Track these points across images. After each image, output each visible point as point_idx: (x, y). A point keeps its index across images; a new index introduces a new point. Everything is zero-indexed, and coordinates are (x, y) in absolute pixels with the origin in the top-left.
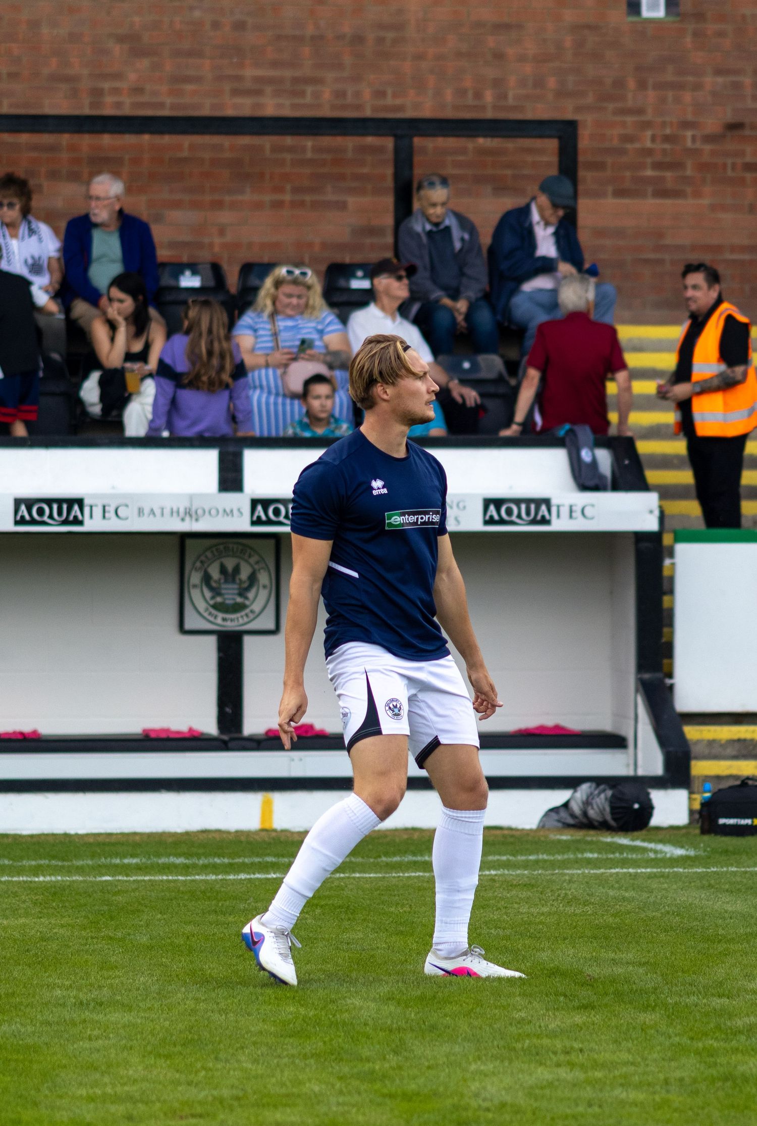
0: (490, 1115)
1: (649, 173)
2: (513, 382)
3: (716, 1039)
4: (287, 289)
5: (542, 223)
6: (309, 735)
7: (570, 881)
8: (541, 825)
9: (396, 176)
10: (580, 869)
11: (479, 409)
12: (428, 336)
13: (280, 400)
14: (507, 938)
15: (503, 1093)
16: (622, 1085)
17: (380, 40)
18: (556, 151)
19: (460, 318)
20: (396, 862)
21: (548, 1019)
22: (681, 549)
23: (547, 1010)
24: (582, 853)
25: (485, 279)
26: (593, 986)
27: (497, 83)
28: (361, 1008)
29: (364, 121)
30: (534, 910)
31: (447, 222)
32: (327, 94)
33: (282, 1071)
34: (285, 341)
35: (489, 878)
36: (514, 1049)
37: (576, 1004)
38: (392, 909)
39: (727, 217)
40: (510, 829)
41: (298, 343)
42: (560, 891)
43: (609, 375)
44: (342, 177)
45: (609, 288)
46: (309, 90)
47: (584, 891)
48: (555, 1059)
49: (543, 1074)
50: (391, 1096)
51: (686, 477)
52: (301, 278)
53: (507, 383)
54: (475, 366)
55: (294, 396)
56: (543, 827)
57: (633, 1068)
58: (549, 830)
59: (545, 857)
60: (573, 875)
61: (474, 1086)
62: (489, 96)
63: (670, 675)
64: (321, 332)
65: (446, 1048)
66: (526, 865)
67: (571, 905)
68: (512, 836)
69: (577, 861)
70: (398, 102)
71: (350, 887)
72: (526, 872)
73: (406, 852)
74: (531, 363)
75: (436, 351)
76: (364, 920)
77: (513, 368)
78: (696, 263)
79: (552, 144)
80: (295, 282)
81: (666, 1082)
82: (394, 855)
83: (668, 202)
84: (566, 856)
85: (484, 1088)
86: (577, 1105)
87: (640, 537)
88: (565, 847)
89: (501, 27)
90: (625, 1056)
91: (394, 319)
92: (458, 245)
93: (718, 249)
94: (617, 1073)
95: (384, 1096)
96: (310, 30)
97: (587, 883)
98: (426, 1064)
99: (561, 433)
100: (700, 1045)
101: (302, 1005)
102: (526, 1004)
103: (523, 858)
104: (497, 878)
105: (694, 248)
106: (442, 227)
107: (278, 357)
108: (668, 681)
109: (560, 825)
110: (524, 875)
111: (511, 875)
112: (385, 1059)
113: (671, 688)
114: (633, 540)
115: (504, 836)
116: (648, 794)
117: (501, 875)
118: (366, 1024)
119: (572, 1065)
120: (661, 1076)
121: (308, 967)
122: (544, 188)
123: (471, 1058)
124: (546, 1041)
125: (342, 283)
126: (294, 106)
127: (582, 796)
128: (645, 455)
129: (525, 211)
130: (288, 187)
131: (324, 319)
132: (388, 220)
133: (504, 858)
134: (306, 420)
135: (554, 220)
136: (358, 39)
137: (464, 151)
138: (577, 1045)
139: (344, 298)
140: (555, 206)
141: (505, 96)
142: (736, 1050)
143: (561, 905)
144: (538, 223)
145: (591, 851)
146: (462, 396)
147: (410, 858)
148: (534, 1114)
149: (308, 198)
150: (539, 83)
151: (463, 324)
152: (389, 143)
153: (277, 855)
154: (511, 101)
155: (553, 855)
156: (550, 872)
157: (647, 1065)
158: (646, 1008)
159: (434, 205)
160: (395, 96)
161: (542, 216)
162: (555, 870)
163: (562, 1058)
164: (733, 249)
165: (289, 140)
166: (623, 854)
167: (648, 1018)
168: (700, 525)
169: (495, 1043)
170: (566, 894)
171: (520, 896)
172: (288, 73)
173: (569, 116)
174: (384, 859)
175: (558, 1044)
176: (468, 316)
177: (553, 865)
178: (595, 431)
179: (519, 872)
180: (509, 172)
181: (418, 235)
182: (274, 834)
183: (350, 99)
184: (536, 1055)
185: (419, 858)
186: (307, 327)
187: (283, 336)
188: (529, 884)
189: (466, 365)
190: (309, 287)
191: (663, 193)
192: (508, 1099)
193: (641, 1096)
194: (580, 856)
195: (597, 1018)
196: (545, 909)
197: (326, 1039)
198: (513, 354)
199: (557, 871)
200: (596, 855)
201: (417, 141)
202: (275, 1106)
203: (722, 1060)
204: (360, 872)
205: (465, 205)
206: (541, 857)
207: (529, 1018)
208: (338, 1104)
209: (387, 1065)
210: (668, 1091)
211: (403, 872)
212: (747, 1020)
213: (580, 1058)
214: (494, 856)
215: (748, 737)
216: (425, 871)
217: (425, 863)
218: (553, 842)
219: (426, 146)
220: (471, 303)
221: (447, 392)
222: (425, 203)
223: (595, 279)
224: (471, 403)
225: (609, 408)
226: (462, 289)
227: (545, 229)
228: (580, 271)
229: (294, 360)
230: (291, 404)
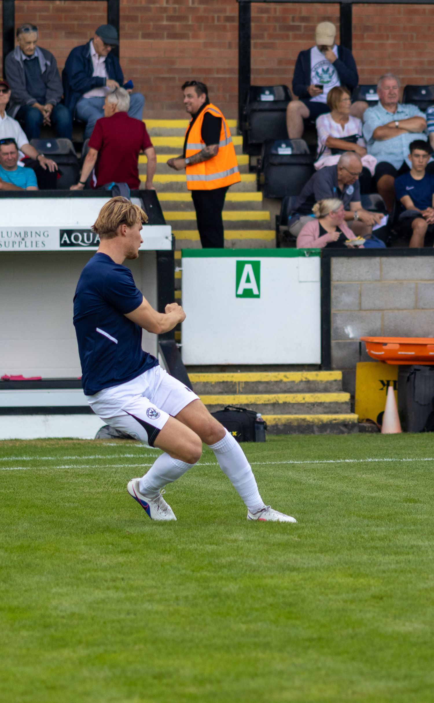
0: (65, 621)
1: (165, 23)
2: (79, 156)
3: (209, 571)
5: (97, 55)
7: (116, 472)
8: (98, 436)
9: (4, 25)
10: (122, 465)
11: (57, 173)
12: (24, 127)
14: (76, 508)
15: (73, 606)
16: (149, 601)
18: (106, 9)
19: (46, 115)
20: (5, 461)
21: (102, 560)
22: (186, 261)
23: (101, 554)
24: (124, 454)
25: (61, 91)
26: (130, 538)
30: (93, 491)
31: (36, 55)
35: (64, 470)
36: (80, 579)
37: (120, 549)
38: (2, 491)
39: (214, 51)
40: (78, 439)
42: (109, 479)
43: (141, 151)
45: (139, 96)
47: (125, 478)
48: (106, 585)
49: (99, 594)
51: (191, 215)
53: (75, 156)
54: (54, 146)
56: (99, 438)
57: (155, 590)
58: (102, 440)
59: (100, 457)
60: (118, 468)
61: (55, 602)
63: (179, 341)
65: (36, 578)
66: (88, 462)
67: (116, 487)
68: (79, 444)
69: (120, 459)
72: (88, 466)
73: (11, 454)
74: (92, 145)
75: (29, 137)
77: (78, 147)
78: (190, 81)
79: (103, 5)
81: (177, 598)
82: (4, 456)
83: (177, 41)
84: (113, 456)
85: (61, 604)
86: (120, 613)
87: (160, 254)
88: (113, 450)
90: (151, 583)
92: (43, 69)
93: (209, 71)
94: (145, 593)
97: (127, 473)
98: (24, 589)
99: (110, 188)
100: (199, 575)
102: (88, 550)
103: (86, 458)
104: (69, 470)
105: (193, 70)
106: (33, 57)
108: (178, 345)
109: (110, 436)
110: (86, 468)
111: (78, 468)
113: (180, 349)
114: (155, 255)
115: (75, 444)
117: (72, 469)
119: (117, 588)
120: (174, 595)
122: (98, 33)
123: (52, 585)
124: (100, 574)
128: (163, 202)
129: (86, 48)
133: (74, 458)
135: (105, 53)
137: (47, 9)
138: (120, 576)
140: (106, 44)
142: (221, 578)
143: (110, 487)
144: (94, 55)
145: (129, 453)
146: (46, 165)
147: (14, 458)
148: (93, 619)
151: (48, 119)
155: (105, 456)
156: (103, 466)
157: (165, 588)
158: (164, 552)
159: (29, 43)
161: (97, 51)
162: (106, 465)
163: (111, 584)
164: (218, 71)
166: (150, 455)
167: (166, 558)
168: (199, 246)
169: (68, 575)
170: (113, 480)
171: (84, 481)
175: (108, 575)
176: (52, 114)
177: (105, 462)
179: (83, 466)
180: (76, 23)
181: (18, 62)
184: (94, 582)
185: (20, 458)
188: (90, 474)
189: (49, 145)
191: (174, 36)
192: (76, 610)
193: (161, 608)
194: (122, 456)
195: (132, 558)
196: (100, 490)
198: (79, 138)
199: (107, 466)
200: (132, 456)
201: (17, 3)
203: (213, 584)
205: (46, 43)
206: (97, 457)
207: (90, 559)
210: (178, 605)
211: (9, 467)
212: (228, 559)
213: (123, 584)
214: (68, 457)
215: (229, 380)
216: (23, 466)
217: (24, 461)
218: (105, 447)
219: (23, 6)
220: (54, 106)
221: (38, 162)
222: (23, 42)
223: (130, 90)
224: (52, 169)
225: (140, 172)
226: (47, 97)
227: (99, 59)
228: (121, 85)
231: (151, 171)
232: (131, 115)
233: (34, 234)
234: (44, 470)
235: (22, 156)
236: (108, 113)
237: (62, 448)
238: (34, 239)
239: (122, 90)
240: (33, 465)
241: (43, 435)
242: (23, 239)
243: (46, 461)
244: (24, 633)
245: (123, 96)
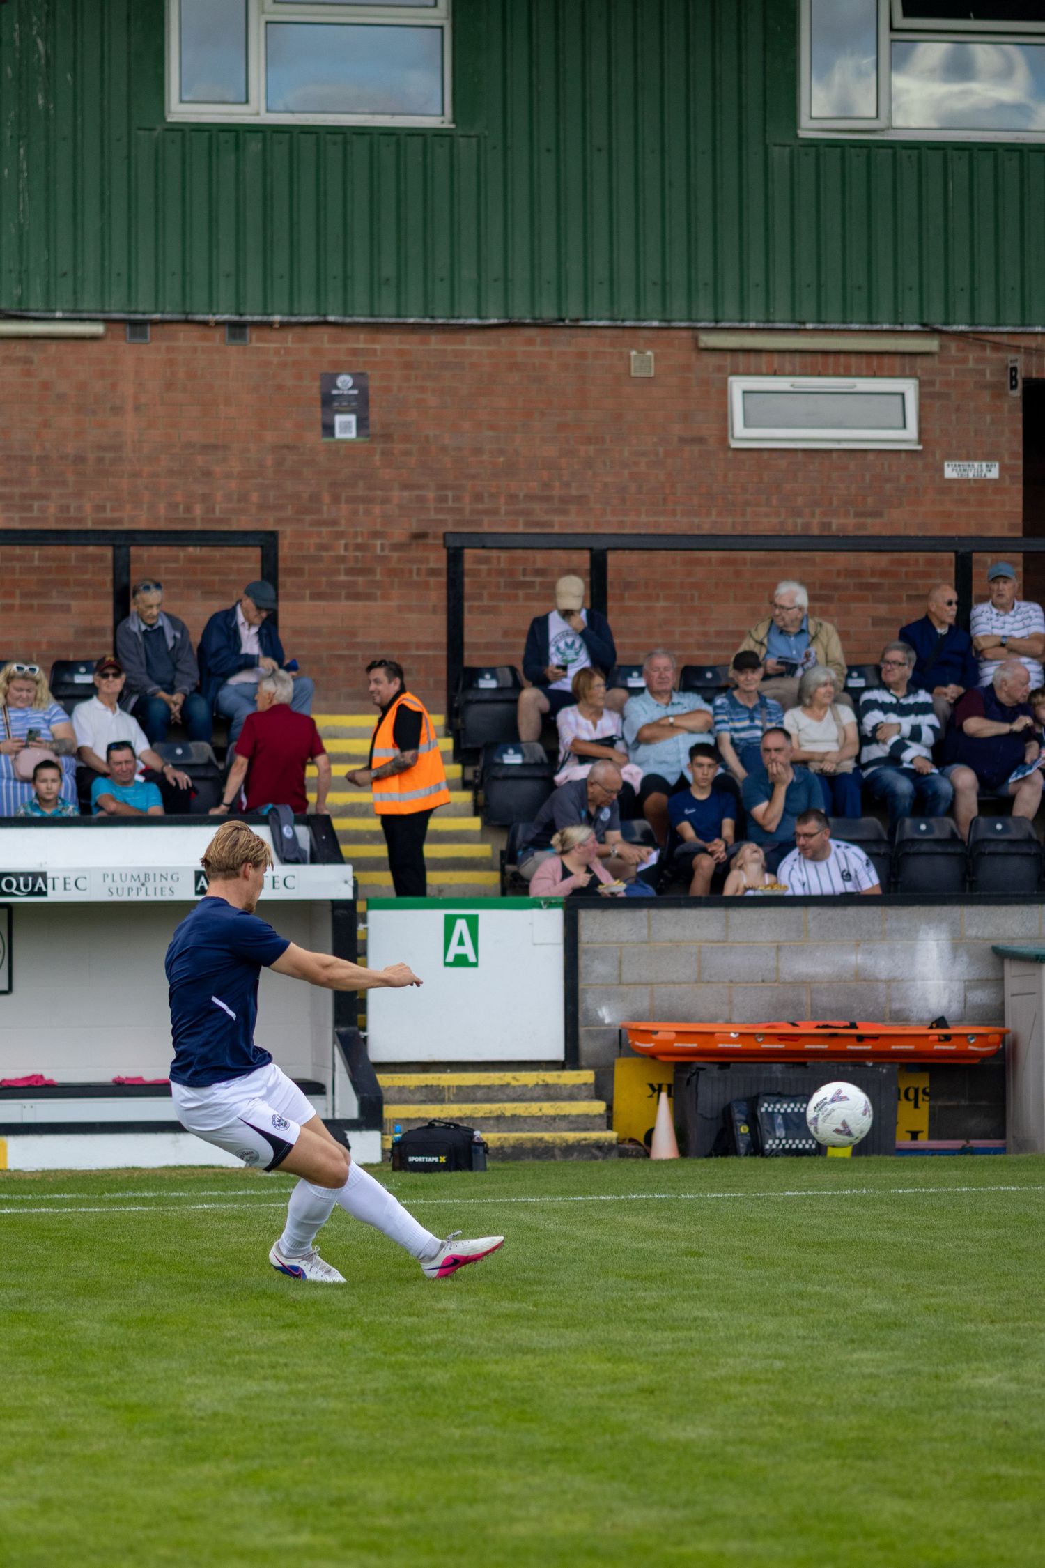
0: (204, 1424)
1: (343, 578)
2: (221, 766)
3: (407, 1353)
4: (17, 683)
5: (247, 624)
6: (39, 1084)
9: (115, 582)
11: (191, 790)
12: (144, 725)
13: (11, 784)
14: (219, 1265)
15: (216, 1403)
16: (323, 1395)
17: (100, 460)
18: (259, 558)
19: (175, 709)
20: (118, 1198)
21: (257, 1337)
22: (373, 915)
23: (255, 1329)
25: (197, 674)
27: (205, 498)
28: (87, 1329)
29: (87, 532)
30: (242, 1240)
31: (160, 623)
32: (52, 510)
33: (16, 1386)
34: (16, 730)
35: (202, 1211)
36: (225, 1364)
37: (281, 1323)
38: (115, 1240)
39: (413, 617)
40: (222, 1167)
41: (27, 732)
42: (266, 1223)
43: (309, 760)
44: (66, 583)
45: (307, 681)
46: (36, 505)
48: (262, 1372)
49: (252, 1386)
50: (115, 1407)
51: (381, 850)
52: (30, 673)
53: (216, 767)
54: (186, 753)
55: (24, 780)
57: (331, 1381)
59: (252, 1192)
61: (190, 1398)
62: (198, 510)
63: (364, 1029)
64: (48, 722)
65: (164, 1364)
66: (235, 1200)
68: (223, 1174)
70: (116, 515)
71: (77, 1220)
72: (235, 1206)
73: (127, 1189)
74: (239, 751)
75: (151, 740)
76: (90, 1250)
77: (220, 753)
78: (379, 659)
79: (256, 553)
80: (25, 677)
81: (363, 1392)
82: (117, 1191)
83: (360, 603)
84: (271, 1192)
85: (199, 1400)
86: (282, 1413)
87: (336, 905)
88: (270, 1183)
89: (206, 448)
90: (325, 1370)
91: (114, 712)
92: (171, 643)
93: (405, 646)
94: (318, 1384)
95: (108, 1407)
96: (37, 451)
98: (146, 1378)
99: (265, 812)
100: (393, 1359)
101: (34, 1327)
102: (236, 1324)
103: (233, 1193)
104: (209, 1211)
105: (383, 645)
106: (156, 627)
107: (10, 745)
108: (362, 1034)
110: (233, 1208)
111: (222, 1209)
112: (109, 1374)
113: (365, 1040)
114: (330, 907)
115: (216, 1174)
116: (345, 1135)
117: (213, 1209)
118: (91, 1343)
119: (277, 1378)
120: (358, 1387)
121: (40, 1292)
122: (249, 592)
123: (186, 1373)
124: (254, 1357)
125: (67, 678)
126: (22, 520)
128: (340, 831)
129: (231, 613)
130: (17, 592)
131: (51, 710)
132: (109, 622)
133: (216, 1193)
134: (36, 801)
135: (258, 621)
136: (80, 459)
137: (176, 559)
138: (281, 1360)
139: (69, 692)
140: (259, 608)
141: (213, 510)
142: (425, 1364)
144: (243, 624)
146: (175, 780)
147: (130, 1194)
148: (243, 1421)
149: (35, 602)
150: (244, 498)
151: (178, 715)
152: (108, 552)
153: (11, 1193)
154: (218, 514)
155: (260, 1190)
156: (257, 1206)
157: (345, 1378)
158: (344, 1326)
159: (151, 606)
160: (113, 510)
161: (247, 618)
163: (269, 1372)
164: (419, 646)
165: (18, 550)
167: (346, 1335)
168: (392, 894)
169: (209, 1359)
171: (231, 1227)
172: (17, 490)
173: (270, 527)
174: (107, 1195)
175: (265, 1360)
176: (183, 709)
177: (260, 1199)
178: (294, 810)
179: (229, 1206)
180: (217, 578)
181: (135, 634)
182: (8, 1174)
183: (72, 513)
184: (245, 1369)
185: (139, 1194)
186: (35, 718)
187: (14, 725)
188: (239, 1217)
189: (179, 751)
190: (37, 682)
191: (354, 596)
192: (220, 1409)
193: (340, 1405)
194: (283, 1191)
195: (300, 1336)
196: (253, 1239)
197: (56, 1357)
198: (221, 741)
199: (263, 1205)
201: (133, 550)
202: (10, 1418)
203: (412, 1372)
204: (86, 1207)
205: (176, 607)
206: (248, 1192)
207: (239, 1336)
208: (67, 1415)
209: (111, 1380)
210: (364, 1401)
211: (125, 1207)
212: (435, 1337)
213: (285, 1372)
214: (206, 1192)
215: (435, 1083)
216: (144, 1206)
217: (145, 1198)
218: (260, 1179)
219: (141, 555)
220: (186, 695)
221: (163, 775)
222: (141, 606)
223: (294, 673)
224: (183, 786)
225: (308, 789)
226: (176, 683)
227: (249, 629)
228: (281, 666)
229: (26, 746)
230: (22, 788)
231: (325, 786)
232: (295, 708)
233: (158, 877)
234: (174, 1211)
235: (141, 766)
236: (263, 705)
237: (199, 1180)
238: (159, 885)
239: (282, 673)
240: (158, 1204)
241: (172, 1161)
242: (143, 885)
243: (177, 1198)
244: (147, 1441)
245: (283, 681)
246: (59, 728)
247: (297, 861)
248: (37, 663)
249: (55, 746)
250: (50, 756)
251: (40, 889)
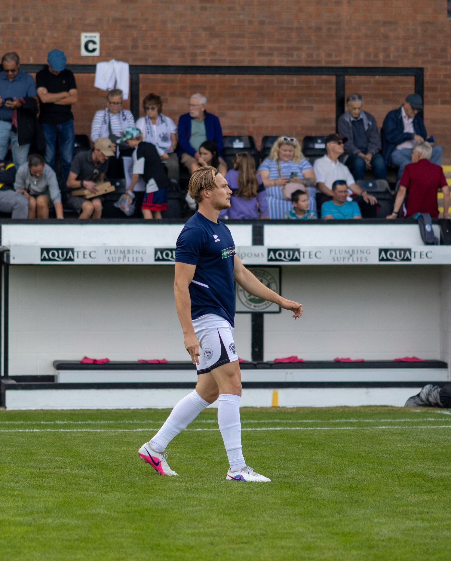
0: (384, 543)
2: (393, 193)
4: (285, 147)
5: (407, 117)
6: (295, 361)
7: (421, 432)
8: (407, 404)
9: (337, 94)
10: (426, 426)
11: (377, 206)
12: (352, 171)
13: (281, 201)
14: (391, 459)
15: (390, 533)
16: (447, 529)
17: (329, 30)
18: (414, 82)
19: (368, 163)
20: (337, 422)
21: (412, 498)
23: (411, 493)
24: (427, 418)
25: (380, 144)
26: (433, 482)
27: (385, 50)
28: (322, 492)
29: (321, 68)
30: (404, 446)
31: (361, 117)
32: (304, 56)
33: (284, 522)
34: (283, 173)
35: (382, 430)
36: (395, 512)
37: (425, 490)
38: (336, 445)
40: (392, 407)
41: (290, 174)
42: (416, 437)
43: (439, 190)
44: (311, 95)
45: (439, 148)
46: (295, 53)
47: (428, 436)
48: (415, 517)
49: (409, 524)
50: (337, 534)
52: (291, 142)
53: (390, 193)
54: (375, 185)
55: (288, 200)
56: (407, 406)
58: (410, 407)
59: (409, 420)
60: (422, 428)
61: (377, 529)
62: (381, 56)
64: (301, 169)
65: (362, 511)
66: (399, 424)
67: (422, 443)
68: (393, 410)
69: (424, 422)
70: (338, 59)
71: (316, 434)
72: (400, 427)
73: (342, 418)
74: (402, 184)
75: (356, 178)
76: (323, 450)
77: (393, 186)
79: (412, 79)
80: (288, 144)
82: (336, 419)
84: (419, 420)
85: (381, 530)
86: (426, 539)
88: (418, 415)
89: (386, 23)
90: (448, 515)
91: (336, 163)
92: (366, 128)
94: (445, 523)
95: (333, 534)
96: (295, 25)
97: (429, 432)
98: (353, 519)
99: (416, 217)
101: (293, 491)
102: (401, 490)
103: (398, 420)
104: (386, 430)
106: (359, 119)
107: (280, 181)
109: (416, 405)
110: (399, 429)
111: (393, 429)
112: (333, 516)
114: (450, 268)
115: (389, 410)
117: (388, 429)
118: (324, 500)
119: (423, 520)
121: (296, 472)
122: (408, 100)
123: (375, 516)
125: (311, 145)
126: (288, 61)
127: (426, 390)
129: (399, 111)
130: (285, 100)
131: (303, 162)
132: (333, 115)
133: (389, 420)
135: (413, 115)
136: (319, 29)
137: (369, 82)
138: (425, 510)
139: (312, 153)
140: (413, 108)
141: (389, 56)
143: (417, 443)
144: (405, 117)
145: (431, 417)
146: (368, 200)
147: (344, 420)
148: (405, 543)
149: (295, 105)
150: (405, 50)
151: (370, 165)
152: (333, 78)
153: (280, 419)
154: (392, 58)
155: (413, 419)
156: (411, 427)
159: (355, 109)
160: (336, 56)
161: (407, 113)
162: (414, 426)
163: (418, 516)
165: (285, 77)
166: (446, 419)
169: (386, 509)
170: (419, 438)
171: (397, 438)
172: (285, 45)
173: (420, 66)
174: (331, 421)
175: (416, 510)
176: (372, 162)
177: (413, 424)
178: (432, 216)
179: (396, 427)
180: (391, 92)
181: (348, 123)
182: (278, 409)
183: (315, 58)
184: (406, 515)
185: (348, 421)
186: (294, 167)
187: (283, 170)
188: (402, 433)
189: (371, 185)
190: (295, 147)
192: (393, 535)
194: (425, 420)
195: (435, 497)
196: (409, 445)
197: (305, 507)
198: (393, 180)
199: (414, 427)
200: (433, 419)
201: (347, 78)
202: (281, 539)
204: (320, 427)
205: (369, 108)
206: (407, 420)
207: (402, 497)
208: (311, 538)
209: (334, 519)
211: (341, 427)
213: (427, 516)
214: (384, 420)
216: (351, 427)
217: (351, 423)
218: (412, 413)
219: (351, 80)
220: (373, 155)
221: (361, 197)
222: (350, 108)
223: (432, 144)
224: (372, 203)
225: (439, 205)
226: (369, 149)
227: (408, 119)
228: (425, 139)
229: (288, 182)
230: (287, 204)
231: (447, 205)
232: (432, 162)
233: (359, 252)
234: (367, 430)
235: (350, 192)
236: (415, 160)
237: (380, 413)
238: (359, 256)
240: (359, 426)
241: (366, 403)
242: (351, 256)
243: (369, 423)
244: (354, 552)
245: (426, 147)
246: (307, 172)
247: (433, 244)
248: (296, 137)
249: (305, 182)
250: (301, 187)
251: (296, 258)
